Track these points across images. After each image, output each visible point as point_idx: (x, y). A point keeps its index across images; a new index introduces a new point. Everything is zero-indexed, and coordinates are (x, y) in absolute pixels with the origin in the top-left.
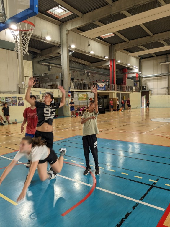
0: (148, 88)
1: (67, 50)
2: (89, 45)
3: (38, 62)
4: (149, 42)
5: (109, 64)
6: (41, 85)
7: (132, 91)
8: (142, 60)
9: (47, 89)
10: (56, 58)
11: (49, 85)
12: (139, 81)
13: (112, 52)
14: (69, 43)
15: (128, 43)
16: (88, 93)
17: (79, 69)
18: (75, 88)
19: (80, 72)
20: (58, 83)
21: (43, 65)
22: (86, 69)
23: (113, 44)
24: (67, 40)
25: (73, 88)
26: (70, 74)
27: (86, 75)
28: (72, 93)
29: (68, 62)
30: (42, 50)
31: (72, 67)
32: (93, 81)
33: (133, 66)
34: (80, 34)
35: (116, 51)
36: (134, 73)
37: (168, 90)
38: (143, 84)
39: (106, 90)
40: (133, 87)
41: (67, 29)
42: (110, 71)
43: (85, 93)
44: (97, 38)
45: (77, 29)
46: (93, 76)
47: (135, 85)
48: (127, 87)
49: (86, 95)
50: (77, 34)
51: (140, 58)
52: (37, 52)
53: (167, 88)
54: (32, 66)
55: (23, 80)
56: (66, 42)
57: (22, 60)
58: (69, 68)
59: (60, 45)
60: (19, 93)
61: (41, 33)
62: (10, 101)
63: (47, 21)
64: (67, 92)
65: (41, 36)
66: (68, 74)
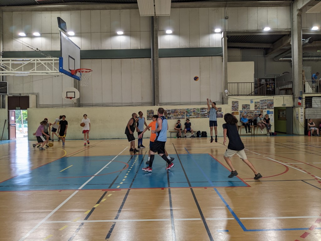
3: (273, 60)
9: (263, 97)
30: (273, 43)
41: (297, 8)
54: (254, 67)
55: (226, 87)
56: (297, 27)
57: (226, 64)
58: (301, 63)
59: (290, 32)
60: (222, 103)
61: (257, 26)
62: (206, 112)
63: (267, 6)
64: (297, 99)
65: (257, 29)
66: (299, 71)
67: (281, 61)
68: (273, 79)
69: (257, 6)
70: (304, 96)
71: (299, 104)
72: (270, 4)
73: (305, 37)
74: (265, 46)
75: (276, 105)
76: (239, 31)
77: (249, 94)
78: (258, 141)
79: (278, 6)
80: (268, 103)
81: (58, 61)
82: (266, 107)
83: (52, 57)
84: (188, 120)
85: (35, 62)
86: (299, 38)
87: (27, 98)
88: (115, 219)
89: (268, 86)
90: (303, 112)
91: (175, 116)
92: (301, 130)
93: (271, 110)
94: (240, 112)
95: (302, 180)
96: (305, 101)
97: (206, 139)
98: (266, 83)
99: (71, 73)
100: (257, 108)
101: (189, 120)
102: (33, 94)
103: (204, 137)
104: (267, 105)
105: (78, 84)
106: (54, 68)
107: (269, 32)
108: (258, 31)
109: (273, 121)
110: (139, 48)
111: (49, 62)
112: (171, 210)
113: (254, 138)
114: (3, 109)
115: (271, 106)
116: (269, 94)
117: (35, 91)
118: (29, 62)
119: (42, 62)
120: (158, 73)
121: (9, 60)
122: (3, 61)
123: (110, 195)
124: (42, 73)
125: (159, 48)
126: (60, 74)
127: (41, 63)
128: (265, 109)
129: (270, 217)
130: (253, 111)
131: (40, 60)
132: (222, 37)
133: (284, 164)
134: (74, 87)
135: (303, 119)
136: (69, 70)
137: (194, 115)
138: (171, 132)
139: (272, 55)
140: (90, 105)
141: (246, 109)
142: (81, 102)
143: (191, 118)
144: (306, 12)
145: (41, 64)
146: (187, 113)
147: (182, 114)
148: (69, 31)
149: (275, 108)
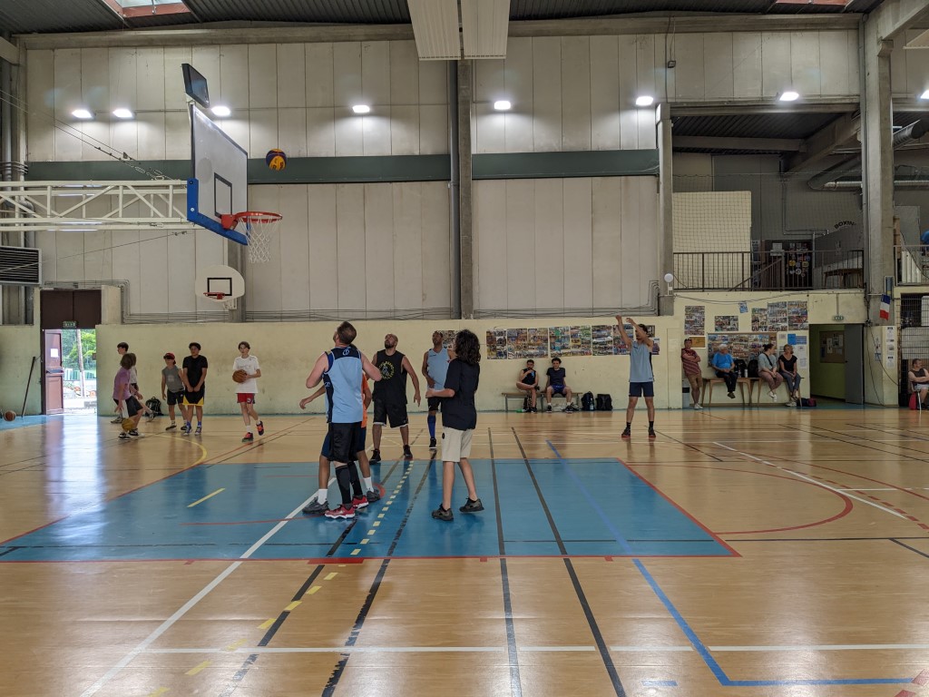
9: (776, 293)
25: (919, 279)
41: (879, 36)
54: (749, 208)
55: (668, 267)
56: (878, 88)
57: (668, 200)
58: (891, 196)
59: (859, 104)
60: (656, 311)
61: (759, 87)
62: (610, 338)
63: (791, 31)
64: (878, 301)
65: (760, 96)
66: (882, 221)
67: (829, 189)
68: (808, 244)
69: (761, 31)
70: (898, 292)
71: (884, 315)
72: (798, 25)
73: (901, 119)
74: (782, 145)
75: (814, 318)
76: (706, 103)
77: (735, 285)
78: (761, 423)
79: (824, 30)
80: (791, 311)
81: (185, 191)
82: (786, 324)
83: (166, 179)
84: (556, 359)
85: (120, 192)
86: (884, 121)
87: (94, 296)
88: (347, 644)
89: (792, 263)
90: (896, 338)
91: (518, 348)
92: (890, 393)
93: (799, 333)
94: (710, 338)
95: (892, 539)
96: (902, 308)
97: (610, 416)
98: (786, 254)
99: (221, 225)
100: (760, 327)
101: (560, 362)
102: (111, 283)
103: (603, 410)
104: (789, 318)
105: (239, 257)
106: (173, 210)
107: (796, 105)
108: (763, 103)
109: (805, 365)
110: (417, 153)
111: (160, 192)
112: (509, 621)
113: (751, 413)
114: (27, 328)
115: (799, 321)
116: (796, 285)
117: (120, 276)
118: (103, 191)
119: (140, 194)
120: (469, 225)
121: (45, 188)
122: (26, 189)
123: (331, 576)
124: (139, 224)
125: (474, 151)
126: (191, 226)
127: (135, 196)
128: (784, 329)
129: (797, 644)
130: (746, 336)
131: (133, 186)
132: (659, 119)
133: (838, 491)
134: (229, 265)
135: (895, 361)
136: (216, 214)
137: (574, 347)
138: (507, 396)
139: (806, 172)
140: (276, 317)
141: (728, 330)
142: (248, 309)
143: (566, 354)
144: (905, 48)
145: (136, 199)
146: (553, 340)
147: (538, 345)
148: (215, 105)
149: (813, 328)
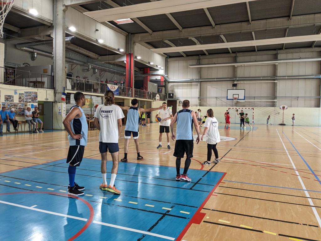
0: (175, 96)
1: (63, 33)
2: (97, 30)
3: (15, 46)
4: (178, 38)
5: (124, 59)
6: (18, 81)
7: (155, 99)
8: (169, 60)
9: (27, 88)
10: (45, 42)
11: (31, 82)
12: (165, 86)
13: (129, 44)
14: (66, 24)
15: (151, 34)
16: (92, 98)
17: (80, 61)
18: (73, 89)
19: (82, 67)
20: (45, 80)
21: (22, 50)
22: (92, 63)
23: (131, 34)
24: (64, 18)
25: (71, 89)
26: (66, 67)
27: (92, 71)
28: (68, 96)
29: (63, 50)
30: (21, 28)
31: (70, 58)
32: (102, 82)
33: (157, 66)
34: (83, 13)
35: (134, 43)
36: (158, 75)
37: (200, 101)
38: (170, 90)
39: (120, 94)
40: (156, 94)
41: (64, 4)
42: (126, 69)
43: (89, 97)
44: (109, 22)
45: (80, 6)
46: (101, 74)
47: (159, 92)
48: (148, 92)
49: (89, 100)
50: (79, 13)
51: (167, 56)
52: (13, 30)
53: (199, 98)
56: (62, 22)
59: (52, 24)
61: (22, 4)
64: (60, 94)
65: (22, 8)
66: (63, 67)
71: (63, 99)
74: (12, 28)
75: (39, 99)
80: (32, 95)
82: (30, 100)
90: (65, 107)
93: (35, 104)
100: (21, 101)
104: (32, 98)
115: (35, 99)
130: (17, 104)
141: (10, 101)
149: (39, 102)
